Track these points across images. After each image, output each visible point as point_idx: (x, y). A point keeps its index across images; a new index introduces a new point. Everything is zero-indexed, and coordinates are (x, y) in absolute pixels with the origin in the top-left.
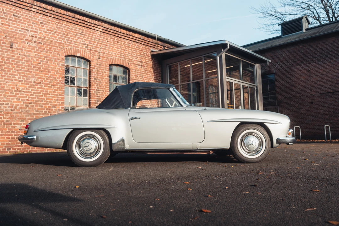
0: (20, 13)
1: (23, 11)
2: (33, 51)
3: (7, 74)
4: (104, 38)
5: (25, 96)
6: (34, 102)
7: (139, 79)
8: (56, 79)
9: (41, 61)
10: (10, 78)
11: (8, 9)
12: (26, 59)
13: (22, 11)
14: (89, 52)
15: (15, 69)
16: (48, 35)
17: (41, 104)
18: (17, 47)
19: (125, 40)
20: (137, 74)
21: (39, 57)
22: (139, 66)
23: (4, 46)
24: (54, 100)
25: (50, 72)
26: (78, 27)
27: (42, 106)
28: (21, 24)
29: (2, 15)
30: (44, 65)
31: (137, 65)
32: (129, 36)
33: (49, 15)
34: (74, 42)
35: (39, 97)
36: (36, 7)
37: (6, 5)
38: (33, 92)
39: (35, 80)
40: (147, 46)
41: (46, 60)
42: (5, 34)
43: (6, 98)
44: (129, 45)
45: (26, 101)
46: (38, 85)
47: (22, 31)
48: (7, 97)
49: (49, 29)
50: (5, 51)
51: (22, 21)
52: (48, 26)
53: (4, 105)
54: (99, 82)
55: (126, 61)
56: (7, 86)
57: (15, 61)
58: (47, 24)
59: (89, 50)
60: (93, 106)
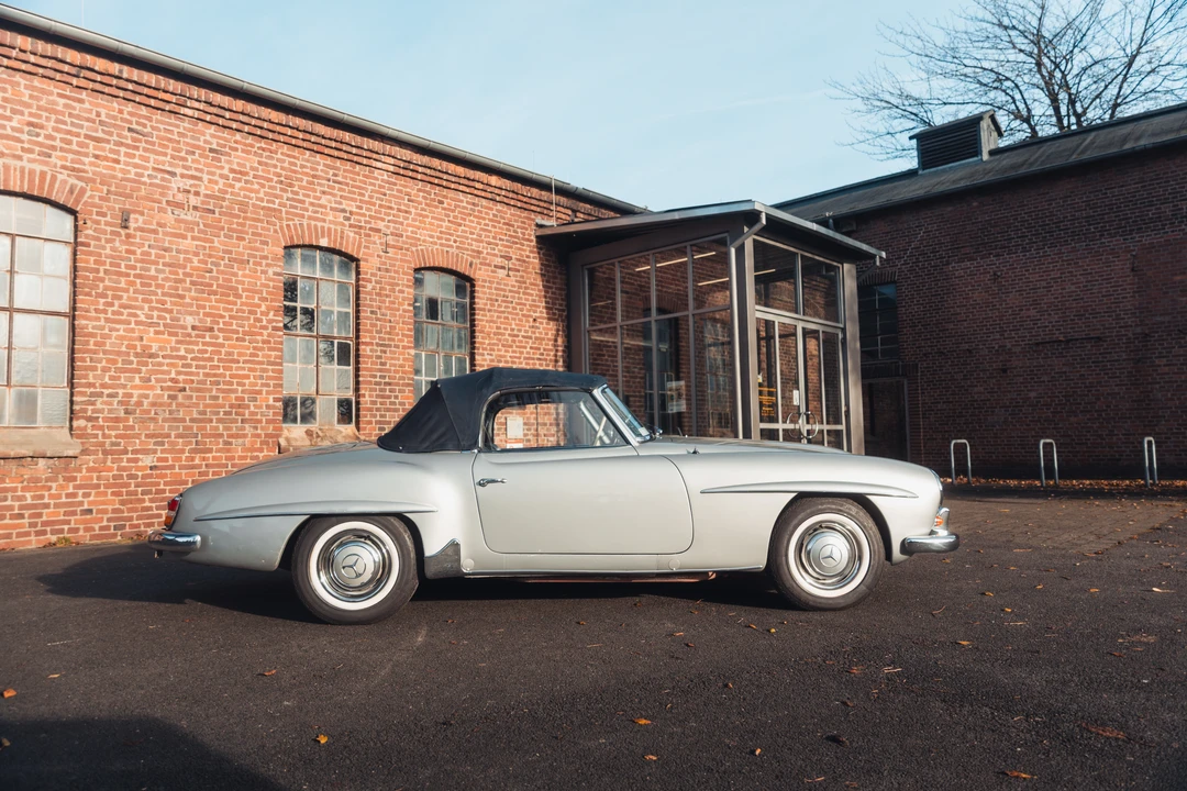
0: (149, 124)
1: (158, 116)
2: (189, 234)
3: (112, 305)
4: (399, 191)
5: (165, 368)
6: (194, 385)
7: (503, 309)
8: (258, 316)
9: (212, 263)
10: (121, 317)
11: (112, 113)
12: (167, 260)
13: (154, 117)
14: (355, 233)
15: (136, 292)
17: (214, 391)
18: (140, 224)
19: (460, 194)
20: (497, 295)
21: (207, 251)
22: (502, 271)
23: (103, 223)
24: (252, 379)
25: (240, 297)
26: (322, 162)
27: (216, 398)
28: (152, 156)
29: (97, 131)
30: (221, 277)
31: (495, 266)
32: (471, 183)
33: (234, 125)
34: (312, 204)
35: (207, 371)
36: (196, 105)
37: (108, 101)
38: (190, 356)
39: (197, 321)
40: (525, 209)
41: (227, 262)
42: (105, 188)
43: (111, 378)
44: (471, 209)
45: (170, 384)
46: (204, 337)
47: (156, 177)
48: (112, 373)
49: (235, 167)
50: (106, 239)
51: (156, 148)
52: (232, 159)
54: (385, 321)
55: (462, 257)
56: (113, 340)
57: (134, 268)
58: (230, 155)
59: (355, 226)
60: (367, 393)
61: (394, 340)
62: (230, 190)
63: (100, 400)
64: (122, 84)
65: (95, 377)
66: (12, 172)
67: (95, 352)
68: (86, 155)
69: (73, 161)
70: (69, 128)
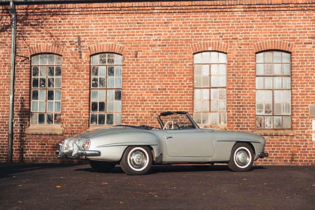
0: (143, 19)
1: (147, 16)
2: (157, 56)
3: (132, 84)
4: (247, 19)
5: (149, 104)
6: (159, 110)
7: (310, 65)
8: (183, 82)
10: (135, 88)
11: (132, 19)
12: (150, 66)
14: (225, 42)
15: (140, 79)
16: (173, 34)
18: (141, 55)
19: (283, 12)
20: (306, 58)
21: (164, 61)
22: (310, 45)
23: (130, 57)
24: (180, 107)
25: (176, 76)
26: (209, 15)
28: (145, 30)
29: (127, 26)
30: (168, 69)
31: (305, 43)
33: (173, 11)
34: (205, 34)
35: (164, 105)
37: (131, 15)
38: (158, 100)
39: (160, 87)
41: (171, 63)
42: (130, 45)
43: (133, 109)
44: (289, 18)
45: (151, 110)
46: (162, 92)
47: (146, 37)
48: (133, 107)
49: (174, 27)
50: (130, 62)
51: (146, 27)
52: (172, 24)
53: (131, 116)
54: (240, 78)
55: (284, 42)
56: (133, 96)
57: (139, 71)
58: (171, 23)
59: (225, 39)
60: (231, 111)
61: (244, 86)
62: (172, 36)
63: (129, 116)
64: (134, 8)
65: (128, 109)
66: (104, 46)
67: (128, 101)
68: (125, 35)
69: (121, 38)
70: (119, 28)
